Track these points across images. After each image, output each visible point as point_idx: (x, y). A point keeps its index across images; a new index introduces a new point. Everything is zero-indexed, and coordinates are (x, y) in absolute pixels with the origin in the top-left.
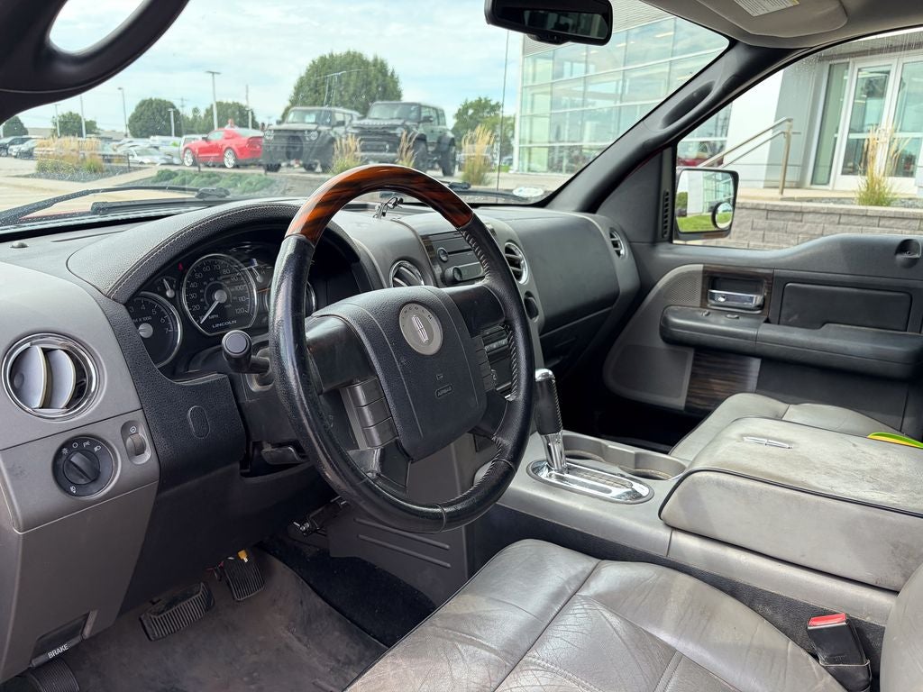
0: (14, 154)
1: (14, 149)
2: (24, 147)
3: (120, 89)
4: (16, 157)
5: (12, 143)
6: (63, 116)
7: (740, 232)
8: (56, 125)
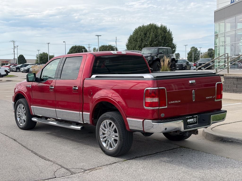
0: (22, 71)
1: (22, 69)
2: (26, 68)
3: (64, 42)
4: (23, 72)
5: (21, 67)
6: (41, 54)
7: (231, 85)
8: (38, 58)
